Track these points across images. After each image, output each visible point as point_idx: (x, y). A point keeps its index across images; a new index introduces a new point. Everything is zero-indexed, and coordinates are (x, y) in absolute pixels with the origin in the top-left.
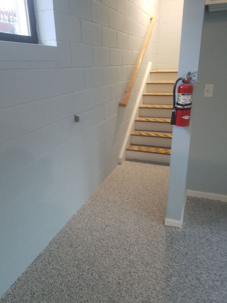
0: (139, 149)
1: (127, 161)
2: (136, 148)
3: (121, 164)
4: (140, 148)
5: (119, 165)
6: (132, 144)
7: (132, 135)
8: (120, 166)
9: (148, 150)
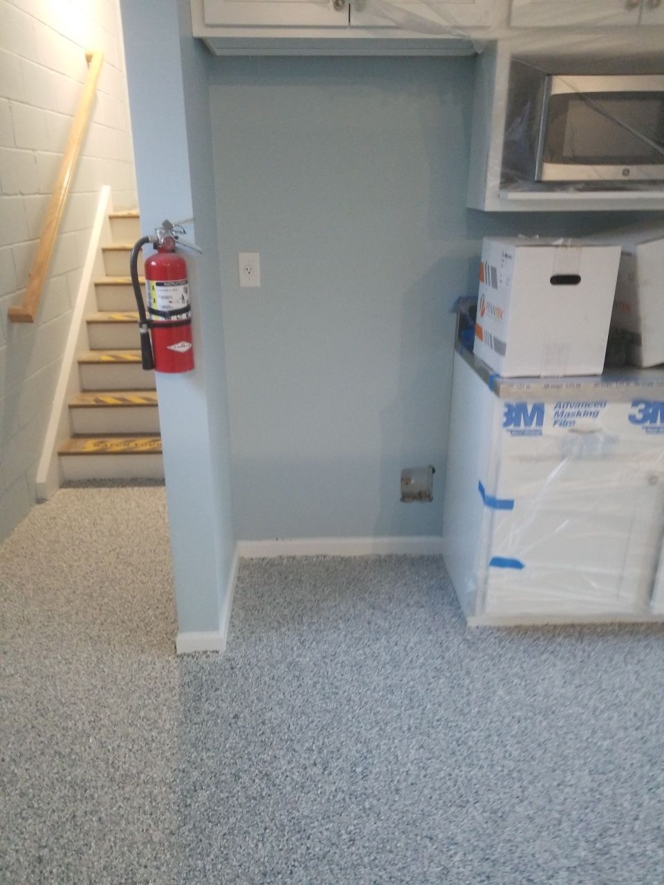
0: (100, 447)
1: (66, 487)
2: (90, 445)
3: (46, 500)
4: (103, 444)
5: (38, 506)
6: (77, 436)
7: (71, 407)
8: (42, 506)
9: (126, 447)
